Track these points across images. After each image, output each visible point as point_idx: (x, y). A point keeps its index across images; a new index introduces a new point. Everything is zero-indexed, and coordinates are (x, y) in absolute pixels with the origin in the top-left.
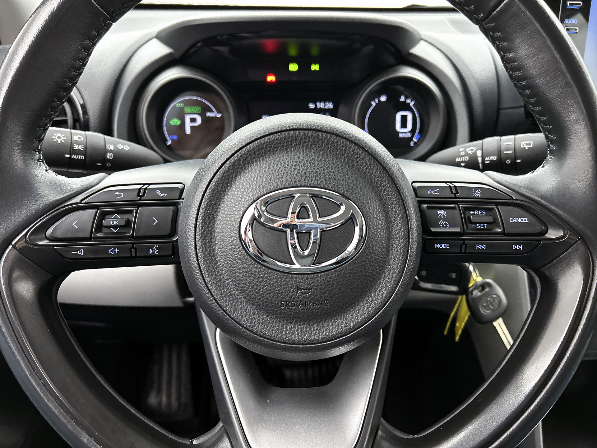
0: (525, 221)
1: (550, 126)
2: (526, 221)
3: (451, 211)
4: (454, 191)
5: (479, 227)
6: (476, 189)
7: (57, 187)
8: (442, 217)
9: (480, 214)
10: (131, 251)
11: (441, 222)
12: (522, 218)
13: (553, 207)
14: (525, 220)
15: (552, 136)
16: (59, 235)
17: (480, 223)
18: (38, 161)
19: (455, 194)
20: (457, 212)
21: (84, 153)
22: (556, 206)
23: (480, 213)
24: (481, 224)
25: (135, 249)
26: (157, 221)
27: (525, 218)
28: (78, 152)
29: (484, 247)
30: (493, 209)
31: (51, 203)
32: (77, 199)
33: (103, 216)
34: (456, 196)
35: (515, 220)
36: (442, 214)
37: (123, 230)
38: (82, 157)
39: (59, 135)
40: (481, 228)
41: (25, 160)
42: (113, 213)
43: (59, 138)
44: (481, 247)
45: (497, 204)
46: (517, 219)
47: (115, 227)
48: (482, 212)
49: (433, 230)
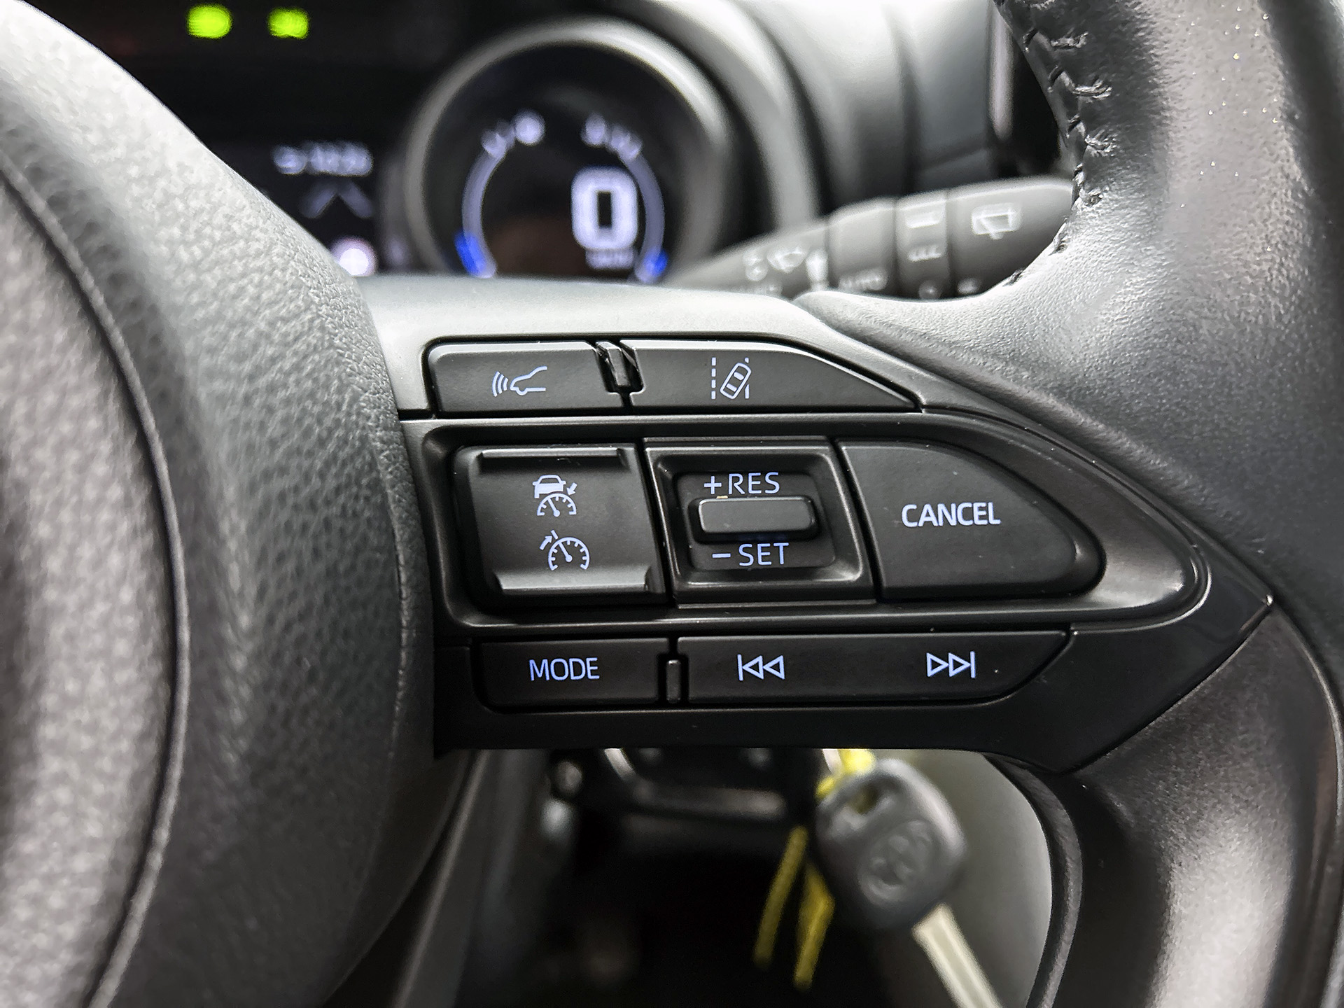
0: (981, 518)
1: (1076, 36)
2: (986, 517)
3: (596, 482)
4: (620, 377)
5: (748, 560)
8: (557, 513)
9: (751, 491)
11: (549, 539)
12: (969, 505)
13: (1123, 442)
14: (984, 513)
15: (1093, 89)
17: (754, 538)
19: (624, 392)
20: (629, 486)
22: (1137, 432)
23: (754, 487)
24: (759, 546)
27: (984, 505)
29: (777, 667)
30: (814, 459)
34: (626, 400)
35: (928, 515)
36: (557, 496)
40: (760, 563)
44: (759, 667)
45: (836, 435)
46: (941, 507)
48: (762, 478)
49: (510, 583)
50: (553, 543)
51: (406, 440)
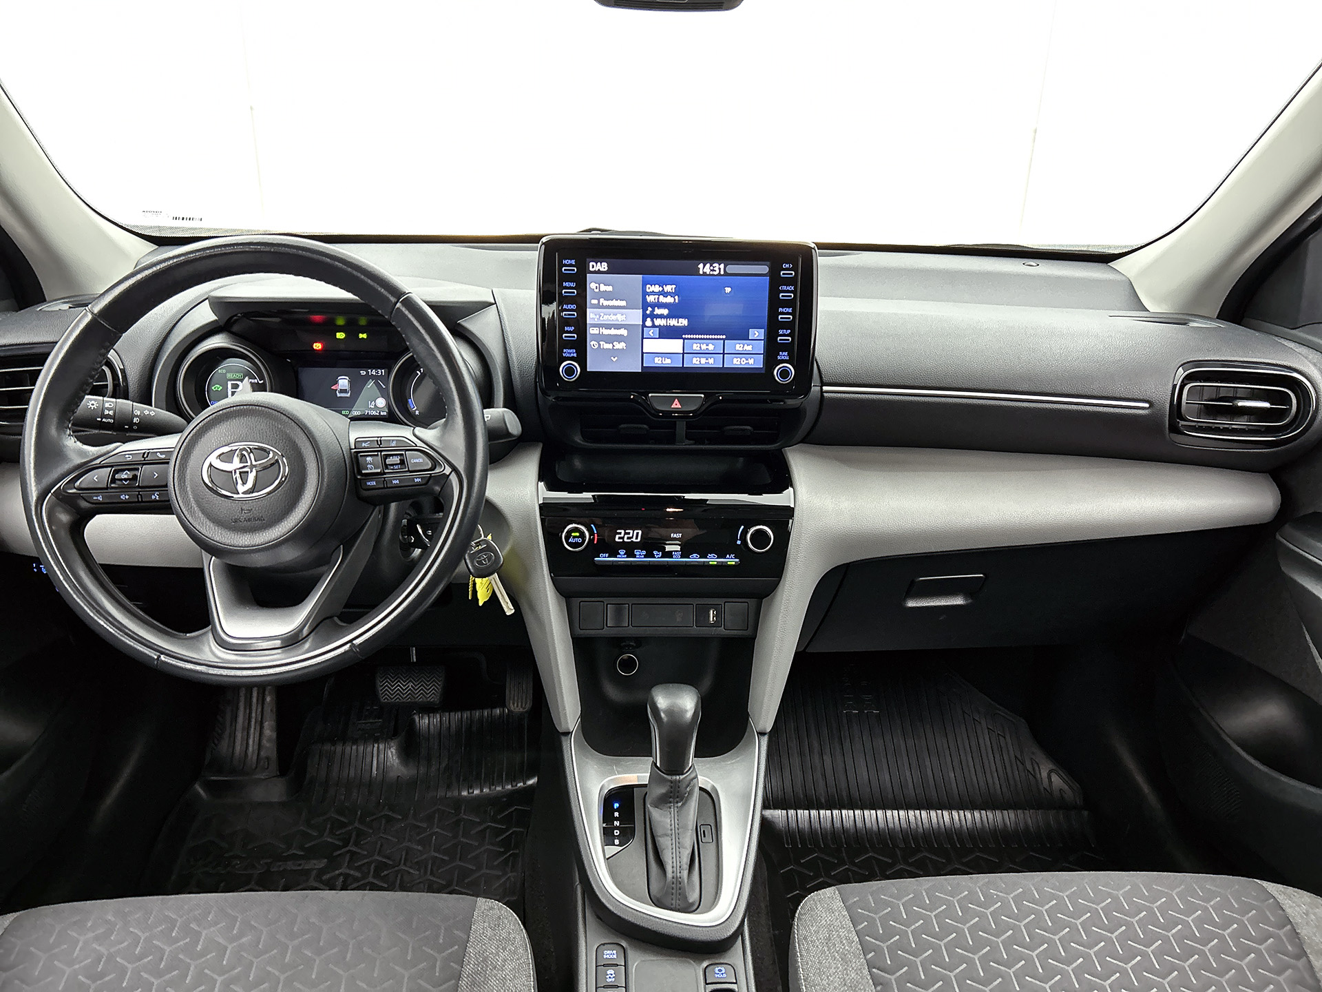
3: (375, 457)
6: (393, 440)
7: (82, 453)
8: (370, 462)
10: (138, 498)
12: (421, 459)
16: (83, 486)
18: (69, 435)
19: (380, 445)
20: (380, 458)
21: (113, 417)
25: (141, 495)
26: (157, 475)
28: (108, 416)
30: (404, 454)
31: (78, 465)
32: (98, 461)
33: (117, 472)
34: (380, 447)
35: (416, 461)
36: (370, 460)
37: (132, 482)
38: (112, 421)
39: (93, 402)
41: (59, 435)
42: (124, 470)
43: (93, 405)
45: (408, 450)
46: (418, 460)
47: (125, 480)
49: (363, 472)
50: (369, 466)
51: (351, 452)
